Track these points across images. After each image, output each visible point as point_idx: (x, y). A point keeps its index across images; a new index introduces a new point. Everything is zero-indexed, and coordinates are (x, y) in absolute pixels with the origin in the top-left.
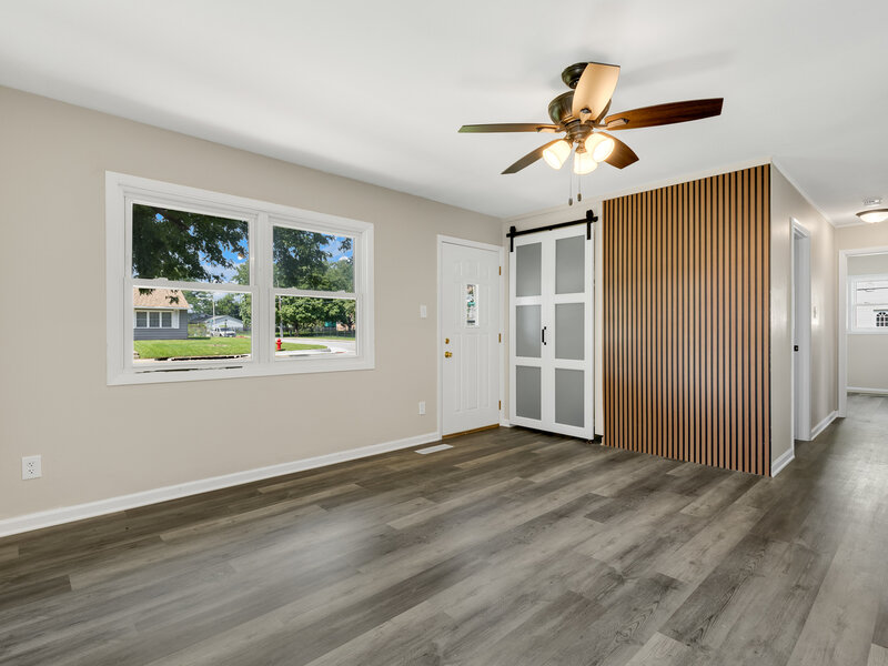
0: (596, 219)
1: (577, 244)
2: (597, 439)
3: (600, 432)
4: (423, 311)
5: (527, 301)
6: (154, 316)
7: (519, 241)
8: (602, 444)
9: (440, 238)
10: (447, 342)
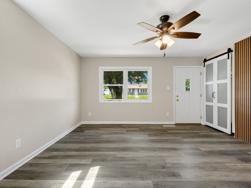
0: (232, 51)
1: (224, 61)
2: (232, 134)
3: (234, 131)
4: (168, 88)
5: (209, 83)
6: (144, 90)
7: (207, 63)
8: (234, 137)
9: (174, 67)
10: (177, 96)
